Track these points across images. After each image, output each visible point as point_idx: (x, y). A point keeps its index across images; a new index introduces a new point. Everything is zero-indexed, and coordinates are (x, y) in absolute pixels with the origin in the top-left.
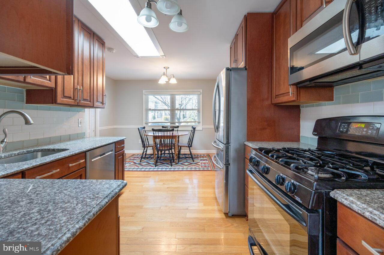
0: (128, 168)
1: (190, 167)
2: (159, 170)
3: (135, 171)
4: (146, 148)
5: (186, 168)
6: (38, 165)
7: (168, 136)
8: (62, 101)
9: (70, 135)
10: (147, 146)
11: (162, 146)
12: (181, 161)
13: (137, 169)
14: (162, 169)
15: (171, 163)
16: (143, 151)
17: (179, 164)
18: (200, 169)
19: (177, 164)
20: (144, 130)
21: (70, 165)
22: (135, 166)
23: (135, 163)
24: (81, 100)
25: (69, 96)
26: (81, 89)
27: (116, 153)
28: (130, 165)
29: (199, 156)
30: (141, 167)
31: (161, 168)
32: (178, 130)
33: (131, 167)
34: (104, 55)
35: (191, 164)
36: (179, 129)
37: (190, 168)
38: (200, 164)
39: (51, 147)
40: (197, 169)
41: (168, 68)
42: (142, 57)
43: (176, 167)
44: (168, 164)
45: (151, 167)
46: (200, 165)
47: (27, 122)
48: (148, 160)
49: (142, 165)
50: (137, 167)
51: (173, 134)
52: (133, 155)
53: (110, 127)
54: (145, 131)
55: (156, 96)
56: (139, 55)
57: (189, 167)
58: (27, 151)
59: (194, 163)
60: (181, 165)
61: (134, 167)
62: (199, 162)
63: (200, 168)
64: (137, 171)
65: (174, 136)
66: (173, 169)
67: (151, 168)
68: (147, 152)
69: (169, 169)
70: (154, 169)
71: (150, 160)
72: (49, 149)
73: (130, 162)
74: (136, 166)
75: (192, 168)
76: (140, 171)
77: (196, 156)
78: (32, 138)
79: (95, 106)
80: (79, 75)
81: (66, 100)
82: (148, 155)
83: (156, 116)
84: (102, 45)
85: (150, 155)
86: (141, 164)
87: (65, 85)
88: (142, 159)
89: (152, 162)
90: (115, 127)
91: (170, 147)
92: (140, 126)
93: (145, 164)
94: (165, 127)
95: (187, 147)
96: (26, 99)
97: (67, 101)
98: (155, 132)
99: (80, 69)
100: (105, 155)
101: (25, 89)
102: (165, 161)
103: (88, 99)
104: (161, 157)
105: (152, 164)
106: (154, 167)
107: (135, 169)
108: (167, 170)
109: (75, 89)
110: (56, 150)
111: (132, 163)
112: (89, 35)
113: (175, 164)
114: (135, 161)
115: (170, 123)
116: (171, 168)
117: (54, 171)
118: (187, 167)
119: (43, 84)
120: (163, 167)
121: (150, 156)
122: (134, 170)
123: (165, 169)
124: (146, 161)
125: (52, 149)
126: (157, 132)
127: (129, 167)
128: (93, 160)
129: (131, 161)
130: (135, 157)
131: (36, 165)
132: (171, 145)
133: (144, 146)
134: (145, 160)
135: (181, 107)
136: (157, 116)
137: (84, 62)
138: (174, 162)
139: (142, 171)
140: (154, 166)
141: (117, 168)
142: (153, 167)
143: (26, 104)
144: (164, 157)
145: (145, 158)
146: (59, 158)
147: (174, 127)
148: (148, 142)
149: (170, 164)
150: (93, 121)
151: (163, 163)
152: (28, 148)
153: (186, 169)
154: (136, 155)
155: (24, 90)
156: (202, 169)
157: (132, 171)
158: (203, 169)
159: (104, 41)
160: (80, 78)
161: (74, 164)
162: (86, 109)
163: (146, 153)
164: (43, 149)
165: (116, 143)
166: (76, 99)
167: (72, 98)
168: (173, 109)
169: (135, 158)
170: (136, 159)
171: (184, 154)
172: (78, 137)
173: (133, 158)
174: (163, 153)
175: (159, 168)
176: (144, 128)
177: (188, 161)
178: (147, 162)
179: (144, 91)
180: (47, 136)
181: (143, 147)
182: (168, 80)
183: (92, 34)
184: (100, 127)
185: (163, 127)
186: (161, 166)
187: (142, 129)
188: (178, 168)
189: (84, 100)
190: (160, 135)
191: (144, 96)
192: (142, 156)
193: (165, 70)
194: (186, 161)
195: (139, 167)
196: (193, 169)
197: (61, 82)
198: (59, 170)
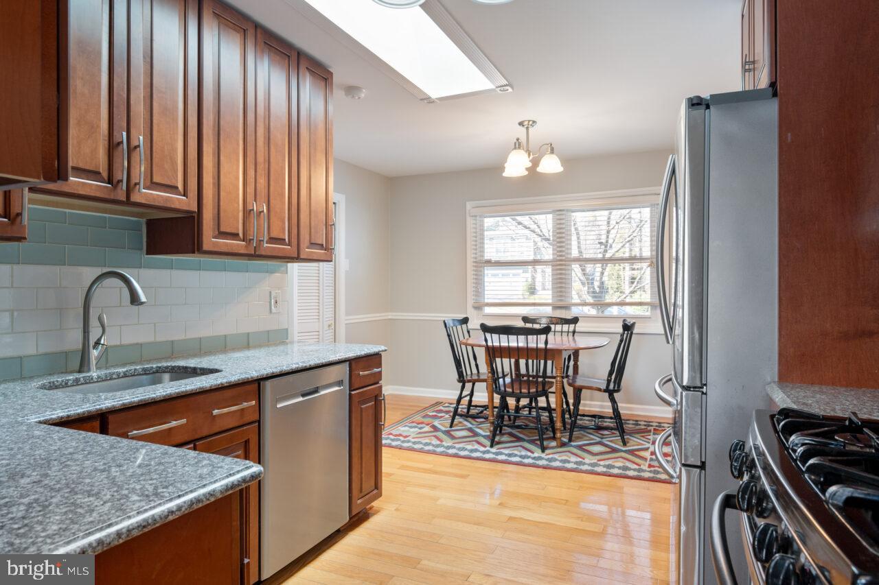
0: (413, 440)
1: (607, 463)
2: (500, 457)
3: (428, 452)
4: (469, 386)
5: (589, 465)
6: (134, 402)
7: (532, 349)
8: (214, 243)
9: (248, 334)
10: (475, 377)
11: (521, 382)
12: (579, 438)
13: (437, 446)
14: (510, 455)
15: (542, 440)
16: (459, 392)
17: (572, 446)
18: (642, 474)
19: (563, 445)
20: (464, 326)
21: (216, 412)
22: (433, 438)
23: (435, 429)
24: (263, 241)
25: (233, 231)
26: (263, 211)
27: (353, 393)
28: (420, 433)
29: (652, 428)
30: (448, 442)
31: (506, 451)
32: (574, 332)
33: (419, 440)
34: (330, 108)
35: (614, 450)
36: (580, 327)
37: (604, 466)
38: (647, 454)
39: (192, 363)
40: (631, 473)
41: (534, 122)
42: (441, 99)
43: (556, 456)
44: (532, 442)
45: (477, 446)
46: (645, 459)
47: (134, 299)
48: (474, 423)
49: (453, 437)
50: (438, 442)
51: (546, 342)
52: (438, 403)
53: (378, 315)
54: (469, 332)
55: (519, 218)
56: (434, 95)
57: (602, 463)
58: (143, 369)
59: (625, 451)
60: (575, 450)
61: (431, 440)
62: (647, 449)
63: (644, 471)
64: (434, 453)
65: (552, 350)
66: (547, 460)
67: (476, 450)
68: (473, 399)
69: (534, 458)
70: (484, 452)
71: (482, 423)
72: (186, 368)
73: (422, 423)
74: (435, 436)
75: (613, 467)
76: (441, 454)
77: (643, 427)
78: (161, 338)
79: (302, 257)
80: (258, 174)
81: (224, 242)
82: (476, 406)
83: (537, 284)
84: (323, 84)
85: (481, 409)
86: (452, 433)
87: (221, 204)
88: (458, 419)
89: (485, 430)
90: (390, 315)
91: (540, 389)
92: (451, 316)
93: (465, 433)
94: (533, 321)
95: (600, 390)
96: (147, 242)
97: (227, 244)
98: (488, 335)
99: (261, 158)
100: (316, 395)
101: (145, 220)
102: (525, 431)
103: (283, 238)
104: (516, 418)
105: (484, 436)
106: (488, 448)
107: (430, 448)
108: (526, 461)
109: (247, 213)
110: (198, 370)
111: (427, 428)
112: (287, 61)
113: (557, 447)
114: (436, 423)
115: (551, 307)
116: (540, 458)
117: (174, 424)
118: (594, 460)
119: (168, 205)
120: (516, 452)
121: (482, 412)
122: (427, 448)
123: (521, 457)
124: (469, 425)
125: (190, 368)
126: (495, 336)
127: (416, 440)
128: (279, 406)
129: (427, 420)
130: (440, 411)
131: (130, 403)
132: (540, 380)
133: (462, 379)
134: (466, 423)
135: (606, 251)
136: (540, 284)
137: (271, 137)
138: (554, 438)
139: (448, 455)
140: (488, 443)
141: (356, 435)
142: (485, 446)
143: (147, 254)
144: (526, 417)
145: (467, 416)
146: (186, 391)
147: (561, 319)
148: (477, 366)
149: (538, 442)
150: (328, 299)
151: (519, 439)
152: (149, 361)
153: (589, 468)
154: (447, 405)
155: (143, 221)
156: (647, 475)
157: (421, 451)
158: (651, 475)
159: (330, 70)
160: (262, 181)
161: (225, 410)
162: (290, 265)
163: (470, 401)
164: (175, 366)
165: (353, 363)
166: (250, 240)
167: (241, 235)
168: (561, 260)
169: (440, 415)
170: (441, 417)
171: (594, 416)
172: (268, 341)
173: (434, 414)
174: (524, 407)
175: (501, 454)
176: (465, 321)
177: (605, 441)
178: (470, 430)
179: (469, 205)
180: (193, 334)
181: (459, 381)
182: (530, 165)
183: (294, 57)
184: (347, 314)
185: (525, 319)
186: (509, 447)
187: (456, 322)
188: (561, 461)
189: (273, 240)
190: (513, 344)
191: (470, 221)
192: (456, 410)
193: (524, 130)
194: (598, 439)
195: (441, 441)
196: (615, 471)
197: (211, 196)
198: (184, 421)
